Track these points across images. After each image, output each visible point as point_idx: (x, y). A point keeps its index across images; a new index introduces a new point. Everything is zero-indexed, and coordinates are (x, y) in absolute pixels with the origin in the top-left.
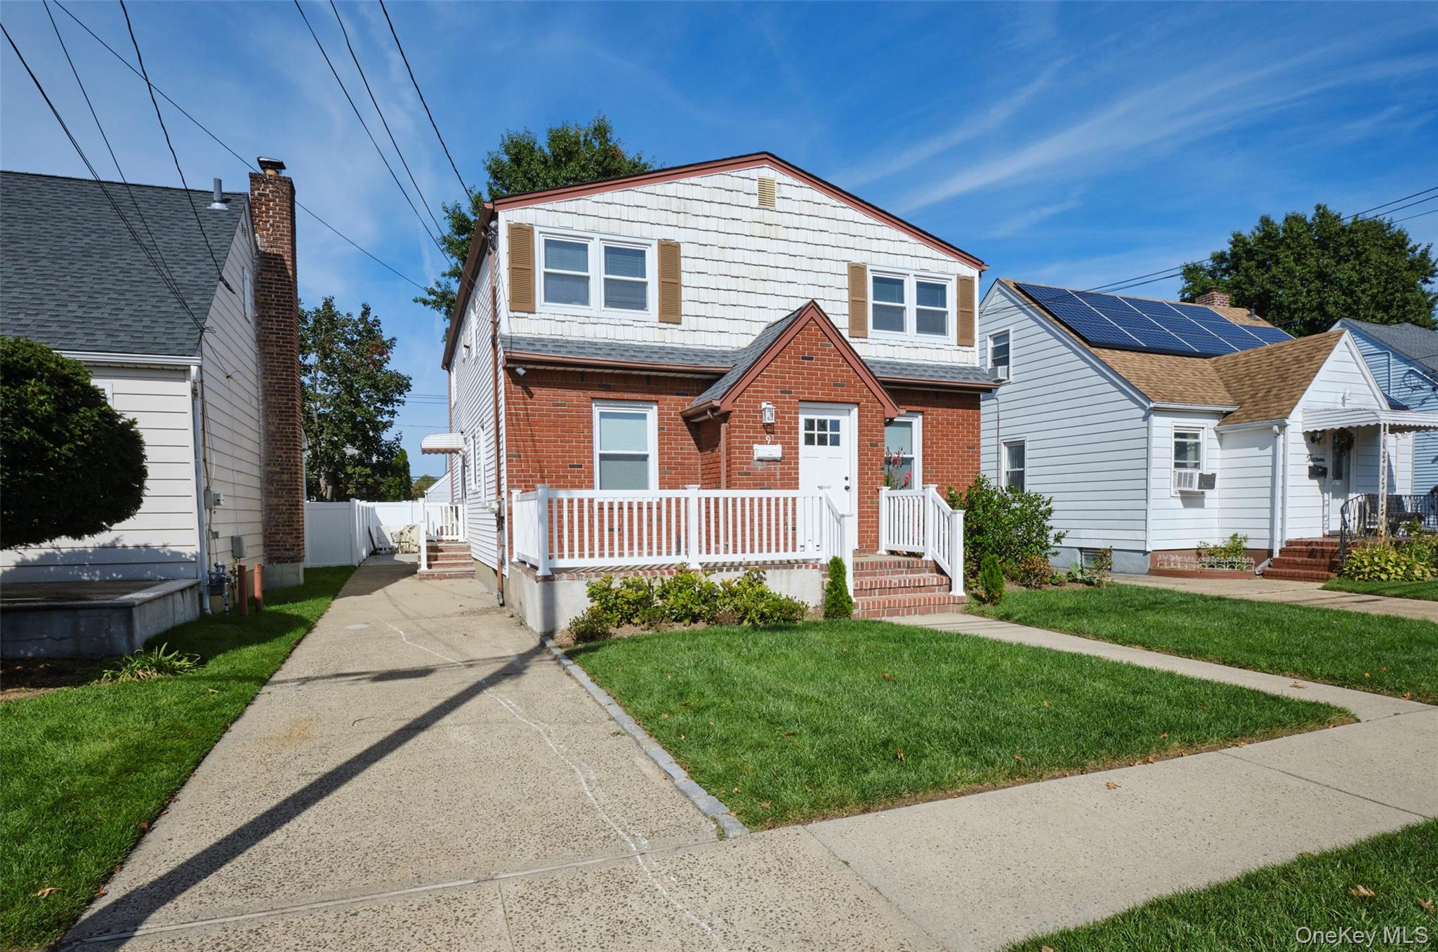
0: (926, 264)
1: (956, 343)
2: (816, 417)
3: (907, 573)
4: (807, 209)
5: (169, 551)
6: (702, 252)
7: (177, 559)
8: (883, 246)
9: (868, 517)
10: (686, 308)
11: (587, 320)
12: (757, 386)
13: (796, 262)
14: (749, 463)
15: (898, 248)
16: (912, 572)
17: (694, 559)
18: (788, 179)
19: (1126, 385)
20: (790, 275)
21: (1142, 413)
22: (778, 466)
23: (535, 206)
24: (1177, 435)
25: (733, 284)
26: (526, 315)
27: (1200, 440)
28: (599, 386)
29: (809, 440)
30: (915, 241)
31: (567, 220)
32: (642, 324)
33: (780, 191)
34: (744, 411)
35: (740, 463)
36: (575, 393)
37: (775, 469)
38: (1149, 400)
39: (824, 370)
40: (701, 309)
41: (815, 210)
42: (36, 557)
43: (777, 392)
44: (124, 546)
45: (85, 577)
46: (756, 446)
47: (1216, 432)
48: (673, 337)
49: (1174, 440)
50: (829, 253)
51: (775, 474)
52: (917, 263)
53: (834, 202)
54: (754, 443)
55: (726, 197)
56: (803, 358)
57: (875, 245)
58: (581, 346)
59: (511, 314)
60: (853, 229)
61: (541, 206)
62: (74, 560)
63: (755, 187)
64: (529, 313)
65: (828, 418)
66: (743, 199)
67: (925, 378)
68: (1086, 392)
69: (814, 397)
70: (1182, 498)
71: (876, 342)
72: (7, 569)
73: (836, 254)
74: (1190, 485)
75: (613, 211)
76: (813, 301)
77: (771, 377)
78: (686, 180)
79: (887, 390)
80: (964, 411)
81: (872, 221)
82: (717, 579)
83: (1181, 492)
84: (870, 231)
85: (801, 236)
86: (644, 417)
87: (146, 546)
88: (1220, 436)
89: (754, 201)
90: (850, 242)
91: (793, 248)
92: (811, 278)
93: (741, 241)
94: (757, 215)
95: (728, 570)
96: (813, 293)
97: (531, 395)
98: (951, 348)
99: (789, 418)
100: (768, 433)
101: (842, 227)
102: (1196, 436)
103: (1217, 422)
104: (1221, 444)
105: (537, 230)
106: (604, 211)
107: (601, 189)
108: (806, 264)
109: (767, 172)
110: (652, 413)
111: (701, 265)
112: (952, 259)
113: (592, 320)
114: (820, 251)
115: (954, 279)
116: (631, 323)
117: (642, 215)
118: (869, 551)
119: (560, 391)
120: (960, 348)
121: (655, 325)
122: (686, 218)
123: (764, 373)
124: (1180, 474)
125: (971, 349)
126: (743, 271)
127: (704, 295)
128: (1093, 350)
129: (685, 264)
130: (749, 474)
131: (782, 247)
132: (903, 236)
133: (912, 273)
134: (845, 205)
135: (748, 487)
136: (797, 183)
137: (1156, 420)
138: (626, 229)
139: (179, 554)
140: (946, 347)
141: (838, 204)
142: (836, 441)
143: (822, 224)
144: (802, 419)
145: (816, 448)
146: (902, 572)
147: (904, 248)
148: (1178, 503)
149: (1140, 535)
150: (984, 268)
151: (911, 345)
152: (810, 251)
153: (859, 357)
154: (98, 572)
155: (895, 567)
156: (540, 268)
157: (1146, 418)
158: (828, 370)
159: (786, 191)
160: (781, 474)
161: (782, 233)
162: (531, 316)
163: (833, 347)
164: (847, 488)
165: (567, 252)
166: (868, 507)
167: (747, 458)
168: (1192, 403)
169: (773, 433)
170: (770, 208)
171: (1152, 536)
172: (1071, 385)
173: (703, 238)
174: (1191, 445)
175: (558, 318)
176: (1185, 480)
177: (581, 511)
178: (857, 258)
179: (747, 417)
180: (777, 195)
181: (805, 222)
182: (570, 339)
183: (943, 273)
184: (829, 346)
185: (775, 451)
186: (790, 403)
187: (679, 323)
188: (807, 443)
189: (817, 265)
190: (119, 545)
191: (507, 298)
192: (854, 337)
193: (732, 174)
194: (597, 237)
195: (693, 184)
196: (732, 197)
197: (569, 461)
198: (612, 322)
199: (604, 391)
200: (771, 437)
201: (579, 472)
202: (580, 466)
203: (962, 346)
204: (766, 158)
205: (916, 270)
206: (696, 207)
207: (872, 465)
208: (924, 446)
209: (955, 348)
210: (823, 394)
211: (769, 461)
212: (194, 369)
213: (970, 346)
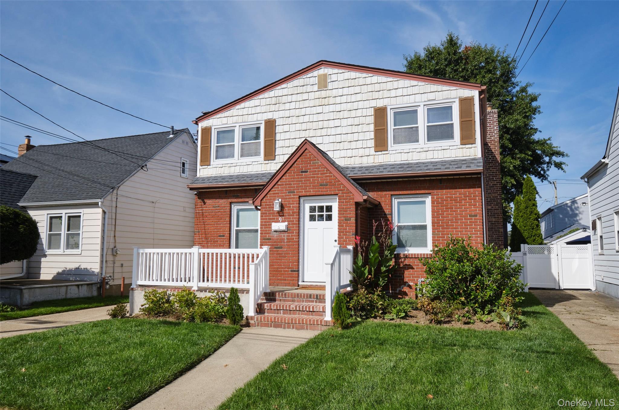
0: (431, 96)
2: (317, 205)
5: (92, 271)
6: (287, 121)
7: (93, 274)
8: (399, 92)
10: (278, 151)
11: (232, 165)
12: (275, 191)
13: (341, 115)
14: (270, 233)
15: (410, 91)
18: (336, 71)
20: (337, 123)
22: (286, 234)
23: (212, 118)
26: (206, 167)
28: (233, 196)
29: (312, 218)
30: (423, 84)
31: (224, 121)
32: (256, 163)
33: (330, 78)
35: (265, 233)
36: (223, 200)
37: (284, 236)
39: (315, 177)
41: (352, 83)
42: (61, 271)
43: (287, 193)
44: (81, 268)
45: (71, 279)
46: (273, 224)
48: (270, 167)
50: (361, 105)
51: (284, 239)
52: (425, 97)
53: (364, 75)
54: (273, 222)
55: (300, 90)
56: (302, 172)
57: (393, 93)
59: (201, 167)
60: (377, 87)
61: (215, 117)
62: (69, 273)
63: (316, 80)
64: (208, 166)
65: (325, 204)
66: (309, 88)
69: (308, 194)
71: (394, 152)
72: (55, 275)
75: (245, 111)
76: (306, 139)
77: (283, 185)
78: (279, 87)
81: (391, 79)
84: (389, 86)
87: (86, 269)
89: (316, 88)
90: (376, 95)
91: (338, 108)
93: (308, 111)
94: (318, 94)
97: (205, 203)
98: (455, 147)
99: (293, 207)
100: (280, 216)
101: (370, 88)
105: (213, 128)
106: (240, 112)
107: (240, 103)
108: (346, 114)
109: (323, 71)
111: (286, 128)
112: (454, 88)
113: (234, 165)
114: (355, 105)
115: (457, 101)
116: (251, 163)
117: (258, 110)
119: (217, 200)
120: (464, 146)
121: (262, 162)
122: (279, 106)
123: (279, 183)
125: (473, 145)
126: (309, 125)
129: (278, 129)
130: (268, 239)
131: (332, 108)
133: (422, 104)
134: (372, 75)
136: (341, 71)
138: (250, 118)
139: (93, 272)
141: (367, 76)
142: (329, 218)
143: (357, 89)
144: (307, 206)
145: (317, 223)
147: (415, 90)
151: (422, 150)
152: (349, 106)
154: (74, 277)
156: (214, 144)
158: (317, 177)
159: (334, 78)
160: (288, 239)
161: (332, 101)
162: (209, 167)
163: (320, 164)
165: (227, 135)
167: (269, 230)
169: (283, 216)
170: (325, 89)
173: (287, 114)
175: (219, 166)
178: (380, 104)
179: (269, 208)
180: (328, 81)
181: (346, 91)
182: (223, 175)
183: (448, 99)
185: (284, 226)
186: (294, 198)
187: (274, 160)
188: (310, 220)
189: (353, 114)
190: (80, 268)
191: (200, 160)
192: (378, 151)
193: (303, 77)
194: (237, 125)
195: (283, 88)
196: (304, 89)
197: (219, 234)
198: (242, 164)
199: (235, 198)
200: (282, 218)
201: (223, 239)
202: (224, 236)
203: (465, 145)
204: (322, 64)
205: (425, 101)
206: (284, 99)
207: (346, 232)
208: (433, 217)
209: (458, 147)
210: (313, 191)
211: (281, 232)
212: (100, 203)
213: (472, 144)
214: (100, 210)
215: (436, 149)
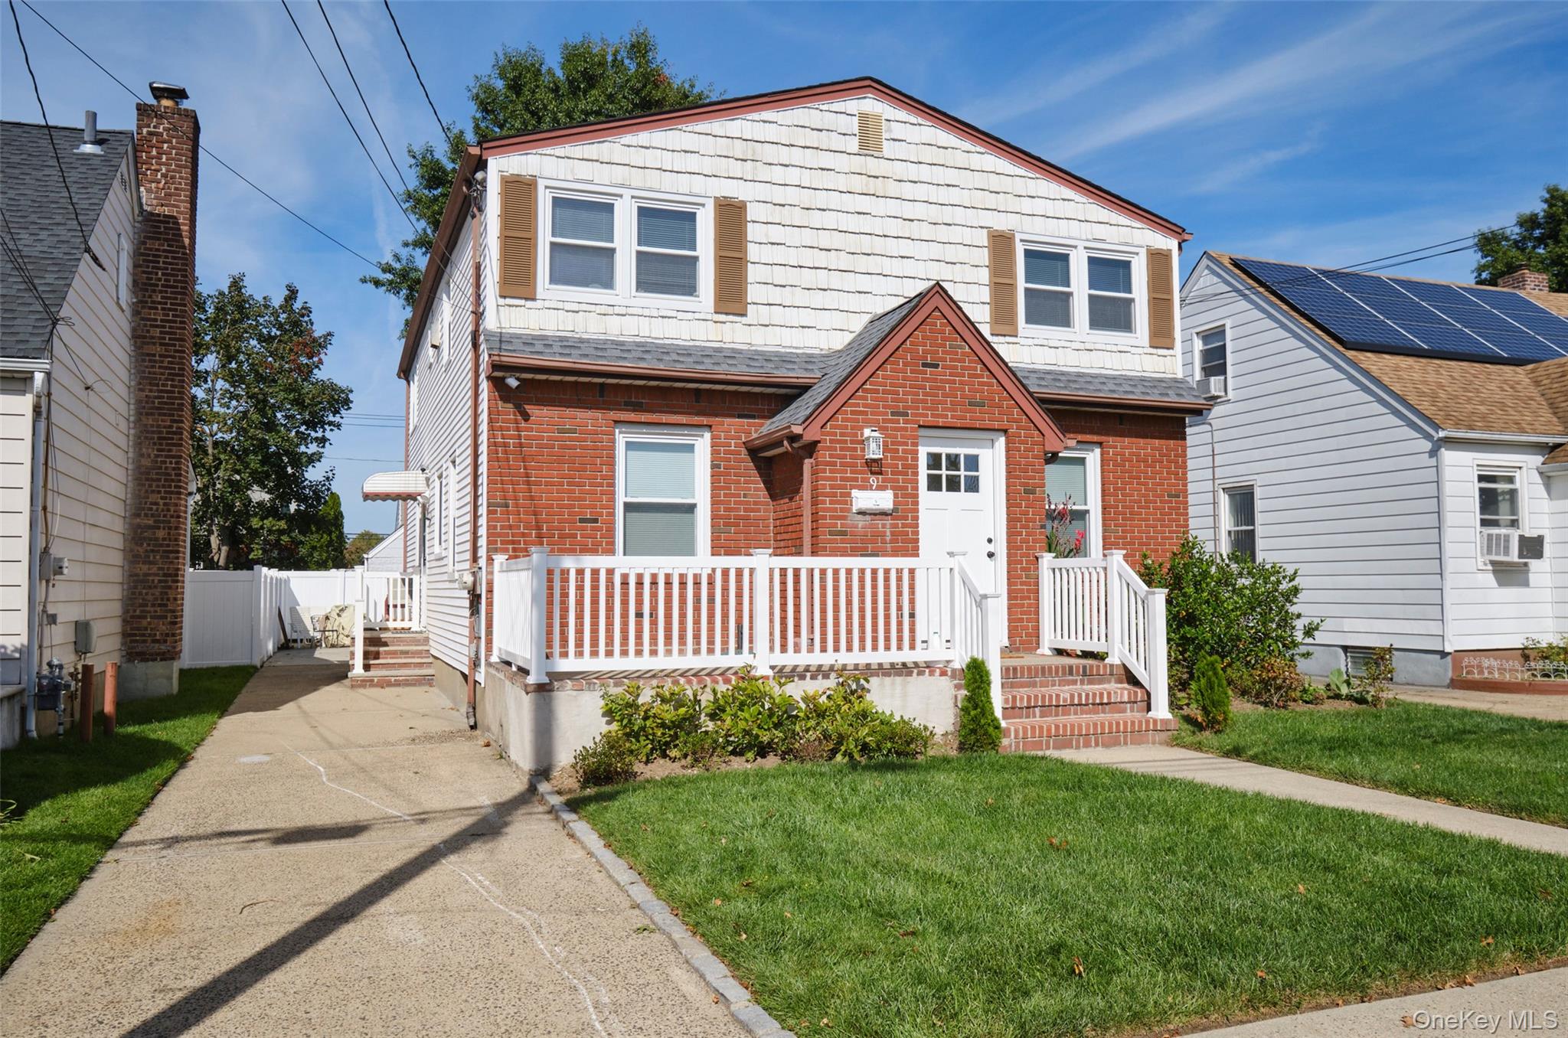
0: (1101, 231)
1: (1147, 344)
2: (944, 451)
3: (1082, 683)
4: (929, 154)
6: (777, 214)
8: (1039, 207)
9: (1023, 598)
10: (754, 293)
11: (610, 310)
12: (858, 405)
13: (914, 229)
14: (844, 518)
15: (1061, 209)
16: (1090, 682)
17: (763, 661)
18: (902, 114)
19: (1400, 404)
20: (906, 248)
21: (1427, 446)
22: (889, 522)
23: (540, 151)
24: (1481, 478)
25: (822, 259)
26: (522, 302)
27: (1517, 485)
28: (626, 404)
29: (934, 484)
30: (1084, 199)
31: (584, 171)
32: (690, 316)
33: (889, 130)
34: (839, 442)
35: (832, 517)
36: (590, 413)
37: (884, 526)
38: (1437, 427)
39: (954, 382)
40: (775, 294)
41: (939, 156)
43: (886, 414)
46: (855, 493)
47: (1541, 473)
48: (735, 334)
49: (1477, 485)
50: (959, 215)
51: (884, 534)
52: (1087, 231)
53: (967, 145)
54: (852, 487)
55: (813, 139)
56: (925, 365)
57: (1026, 206)
58: (601, 346)
59: (501, 301)
60: (995, 182)
61: (548, 151)
63: (854, 125)
64: (526, 299)
65: (962, 451)
66: (837, 142)
67: (1105, 394)
68: (1342, 414)
69: (941, 421)
70: (1494, 572)
71: (1030, 342)
73: (970, 217)
74: (1507, 552)
75: (651, 158)
76: (938, 283)
77: (877, 391)
78: (755, 116)
79: (1048, 411)
80: (1163, 442)
81: (1021, 172)
82: (796, 690)
83: (1493, 563)
84: (1017, 186)
85: (920, 191)
86: (690, 448)
88: (1547, 480)
89: (853, 145)
90: (991, 201)
91: (908, 210)
92: (935, 251)
93: (834, 200)
94: (857, 163)
95: (813, 678)
96: (938, 272)
97: (526, 417)
98: (1140, 350)
99: (904, 451)
100: (873, 473)
101: (979, 180)
102: (1510, 480)
103: (1539, 459)
104: (1549, 493)
105: (541, 184)
106: (637, 157)
107: (631, 126)
108: (926, 231)
109: (871, 104)
110: (703, 444)
111: (776, 233)
113: (617, 310)
114: (947, 214)
115: (1143, 252)
116: (674, 314)
117: (692, 163)
118: (1026, 650)
119: (568, 412)
120: (1154, 351)
121: (709, 317)
122: (755, 168)
123: (868, 386)
124: (1490, 536)
125: (1170, 352)
126: (837, 241)
127: (780, 275)
128: (1350, 354)
129: (753, 232)
130: (844, 533)
131: (893, 207)
132: (1068, 192)
133: (1081, 245)
134: (982, 150)
135: (844, 553)
136: (913, 119)
137: (1448, 456)
138: (668, 182)
140: (1133, 350)
141: (973, 149)
142: (973, 486)
143: (951, 176)
144: (923, 452)
145: (944, 496)
146: (1074, 682)
147: (1069, 209)
148: (1490, 579)
149: (1434, 628)
150: (1186, 237)
151: (1081, 346)
152: (933, 214)
153: (1006, 364)
155: (1064, 674)
156: (545, 236)
157: (1433, 453)
158: (961, 383)
159: (898, 131)
160: (892, 534)
161: (893, 188)
162: (529, 304)
163: (967, 349)
164: (991, 555)
165: (584, 215)
166: (1022, 584)
167: (842, 510)
168: (1501, 431)
169: (881, 473)
170: (876, 154)
171: (1451, 628)
172: (1319, 404)
173: (779, 195)
174: (1504, 493)
175: (568, 306)
176: (1498, 545)
177: (595, 587)
178: (1001, 223)
179: (842, 449)
180: (885, 135)
181: (925, 173)
182: (585, 336)
183: (1126, 244)
184: (960, 347)
185: (884, 500)
186: (906, 429)
187: (744, 315)
188: (929, 489)
189: (943, 233)
191: (497, 279)
192: (997, 335)
193: (821, 107)
194: (627, 193)
195: (764, 122)
196: (822, 139)
197: (580, 513)
198: (646, 312)
199: (634, 411)
200: (878, 479)
201: (593, 529)
202: (596, 521)
203: (1157, 348)
204: (870, 86)
205: (1087, 240)
206: (769, 153)
207: (1028, 520)
208: (1104, 493)
209: (1146, 350)
210: (953, 417)
211: (875, 514)
212: (39, 377)
213: (1168, 349)
214: (24, 403)
215: (1109, 348)
